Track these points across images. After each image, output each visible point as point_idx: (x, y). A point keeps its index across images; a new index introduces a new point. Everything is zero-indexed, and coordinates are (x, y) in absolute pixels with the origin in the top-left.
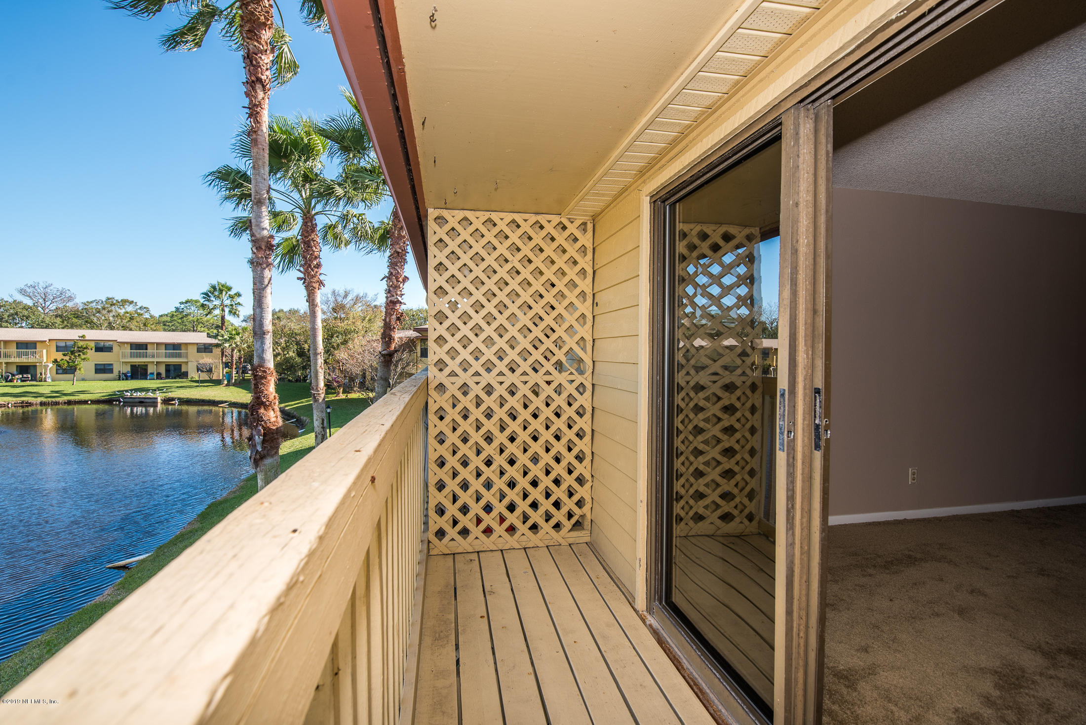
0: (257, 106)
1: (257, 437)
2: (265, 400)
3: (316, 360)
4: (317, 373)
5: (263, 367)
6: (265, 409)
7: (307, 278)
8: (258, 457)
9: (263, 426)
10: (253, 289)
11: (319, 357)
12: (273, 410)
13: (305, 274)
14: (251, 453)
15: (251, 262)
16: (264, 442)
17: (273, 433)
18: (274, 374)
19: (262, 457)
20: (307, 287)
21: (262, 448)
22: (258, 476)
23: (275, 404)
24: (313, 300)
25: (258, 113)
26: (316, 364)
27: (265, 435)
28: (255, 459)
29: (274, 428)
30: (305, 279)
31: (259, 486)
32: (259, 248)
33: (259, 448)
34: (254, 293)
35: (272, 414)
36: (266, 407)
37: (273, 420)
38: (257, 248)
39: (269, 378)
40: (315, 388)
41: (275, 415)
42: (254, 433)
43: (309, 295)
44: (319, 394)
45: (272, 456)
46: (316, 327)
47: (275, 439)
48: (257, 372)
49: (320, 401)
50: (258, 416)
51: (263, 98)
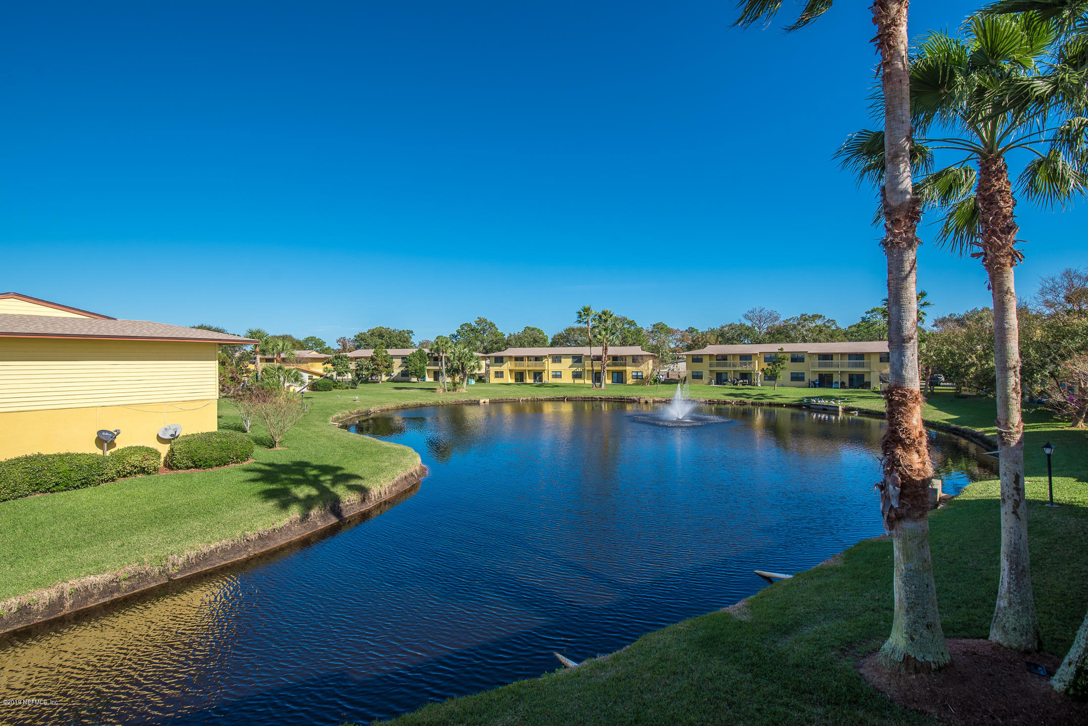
0: (888, 26)
1: (891, 487)
2: (904, 436)
3: (1006, 378)
4: (1006, 399)
5: (901, 388)
6: (904, 449)
7: (988, 252)
8: (893, 515)
9: (901, 474)
10: (888, 281)
11: (1011, 373)
12: (918, 452)
13: (984, 247)
14: (884, 507)
15: (885, 243)
16: (902, 496)
17: (916, 487)
18: (920, 399)
19: (900, 518)
20: (988, 267)
21: (899, 504)
22: (894, 541)
23: (920, 443)
24: (1001, 284)
25: (890, 35)
26: (1005, 384)
27: (903, 486)
28: (888, 517)
29: (918, 479)
30: (986, 254)
31: (895, 556)
32: (896, 223)
33: (895, 503)
34: (888, 285)
35: (915, 456)
36: (906, 448)
37: (917, 466)
38: (892, 222)
39: (911, 405)
40: (1002, 423)
41: (920, 460)
42: (889, 480)
43: (992, 279)
44: (1010, 433)
45: (915, 520)
46: (1007, 326)
47: (920, 495)
48: (892, 395)
49: (1013, 444)
50: (894, 457)
51: (898, 11)
